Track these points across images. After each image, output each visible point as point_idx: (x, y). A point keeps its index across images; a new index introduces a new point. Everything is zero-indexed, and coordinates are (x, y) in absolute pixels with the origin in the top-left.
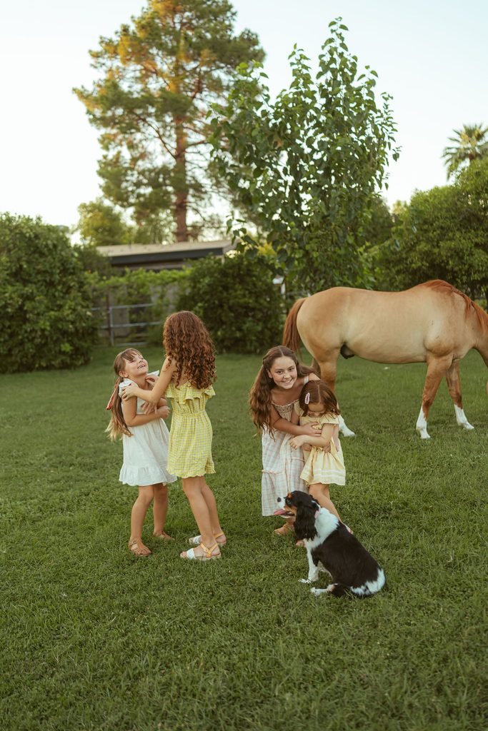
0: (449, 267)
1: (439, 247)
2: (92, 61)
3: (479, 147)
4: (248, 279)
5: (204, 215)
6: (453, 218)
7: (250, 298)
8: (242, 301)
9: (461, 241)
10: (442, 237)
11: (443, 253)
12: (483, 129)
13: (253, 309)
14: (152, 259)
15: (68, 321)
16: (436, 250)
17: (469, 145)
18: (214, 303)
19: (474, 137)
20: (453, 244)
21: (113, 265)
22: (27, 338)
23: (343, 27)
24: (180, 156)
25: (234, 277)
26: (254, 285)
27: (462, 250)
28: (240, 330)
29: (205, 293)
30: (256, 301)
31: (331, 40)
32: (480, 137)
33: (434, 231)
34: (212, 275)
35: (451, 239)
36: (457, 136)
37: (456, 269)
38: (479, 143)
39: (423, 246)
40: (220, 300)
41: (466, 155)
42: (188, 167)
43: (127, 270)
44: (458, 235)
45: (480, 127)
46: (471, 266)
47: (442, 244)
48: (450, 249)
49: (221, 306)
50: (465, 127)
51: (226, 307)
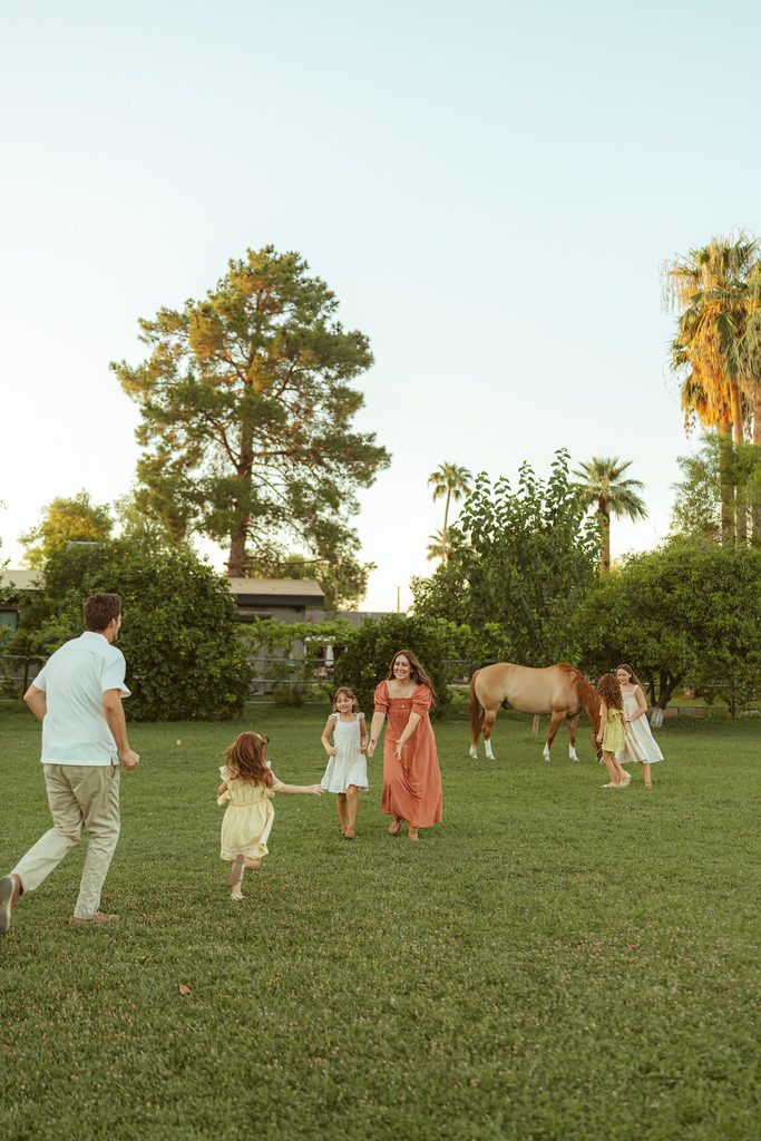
2: (143, 333)
3: (613, 488)
9: (637, 628)
11: (619, 637)
12: (618, 466)
17: (600, 485)
19: (606, 476)
20: (629, 631)
22: (192, 684)
23: (566, 455)
24: (245, 466)
27: (637, 637)
29: (379, 654)
31: (556, 464)
32: (613, 476)
36: (584, 471)
38: (612, 484)
41: (592, 498)
42: (254, 480)
44: (633, 622)
45: (614, 464)
48: (626, 635)
50: (595, 460)
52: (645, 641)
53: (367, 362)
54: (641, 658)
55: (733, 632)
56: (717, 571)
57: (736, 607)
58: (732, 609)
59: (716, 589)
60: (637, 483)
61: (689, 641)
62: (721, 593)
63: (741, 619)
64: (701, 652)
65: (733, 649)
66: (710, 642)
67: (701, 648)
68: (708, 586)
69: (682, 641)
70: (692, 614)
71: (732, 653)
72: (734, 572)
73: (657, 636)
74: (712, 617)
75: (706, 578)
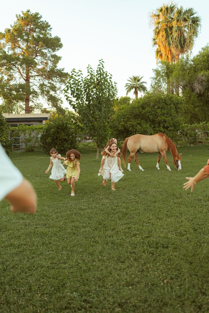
0: (130, 130)
1: (127, 123)
3: (138, 84)
4: (65, 130)
6: (131, 115)
7: (66, 136)
8: (64, 137)
9: (133, 122)
10: (128, 121)
11: (128, 125)
12: (140, 78)
13: (67, 140)
16: (126, 124)
17: (135, 83)
18: (54, 137)
19: (136, 81)
23: (103, 62)
24: (27, 80)
25: (61, 130)
26: (68, 132)
27: (134, 125)
28: (63, 147)
29: (52, 134)
30: (68, 138)
31: (99, 65)
32: (138, 81)
33: (126, 118)
34: (54, 128)
35: (131, 121)
36: (130, 80)
37: (132, 130)
38: (138, 83)
39: (122, 123)
40: (56, 137)
41: (133, 87)
42: (31, 84)
44: (133, 120)
45: (139, 77)
46: (136, 130)
47: (128, 123)
48: (130, 124)
49: (57, 138)
50: (133, 77)
51: (58, 139)
52: (136, 126)
53: (61, 46)
55: (164, 122)
56: (159, 102)
57: (165, 113)
58: (164, 114)
59: (159, 108)
60: (145, 82)
61: (150, 125)
62: (160, 109)
63: (167, 117)
64: (154, 129)
65: (164, 127)
66: (157, 125)
67: (155, 127)
68: (156, 107)
69: (148, 125)
70: (151, 117)
71: (164, 128)
72: (164, 102)
73: (140, 124)
74: (157, 117)
75: (155, 105)
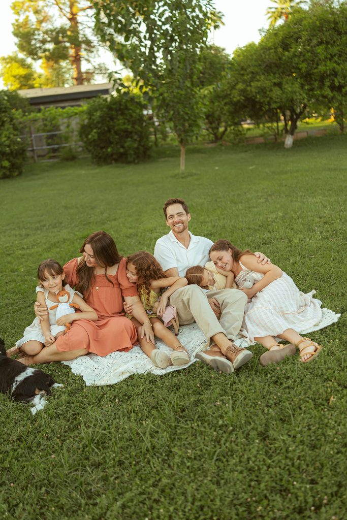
0: (257, 100)
1: (251, 86)
3: (292, 7)
4: (126, 112)
5: (94, 64)
6: (260, 65)
7: (128, 125)
8: (123, 127)
9: (264, 81)
10: (252, 80)
11: (253, 90)
13: (131, 133)
14: (59, 98)
15: (5, 145)
16: (249, 88)
17: (284, 6)
18: (104, 129)
20: (259, 84)
21: (32, 104)
25: (117, 111)
26: (131, 116)
27: (265, 88)
28: (123, 147)
29: (98, 122)
30: (133, 127)
33: (248, 75)
34: (101, 109)
35: (258, 81)
37: (262, 101)
38: (291, 4)
39: (240, 86)
40: (108, 127)
41: (282, 14)
42: (80, 27)
43: (42, 107)
44: (262, 77)
46: (271, 98)
47: (252, 84)
48: (258, 87)
49: (109, 131)
51: (112, 132)
52: (271, 90)
54: (269, 104)
55: (332, 75)
56: (320, 29)
57: (335, 55)
58: (332, 56)
59: (321, 43)
61: (302, 86)
62: (324, 46)
63: (339, 64)
64: (311, 93)
65: (332, 88)
66: (316, 84)
67: (310, 90)
68: (315, 42)
69: (297, 86)
70: (303, 66)
71: (332, 91)
72: (334, 29)
73: (279, 85)
74: (318, 65)
75: (313, 36)
